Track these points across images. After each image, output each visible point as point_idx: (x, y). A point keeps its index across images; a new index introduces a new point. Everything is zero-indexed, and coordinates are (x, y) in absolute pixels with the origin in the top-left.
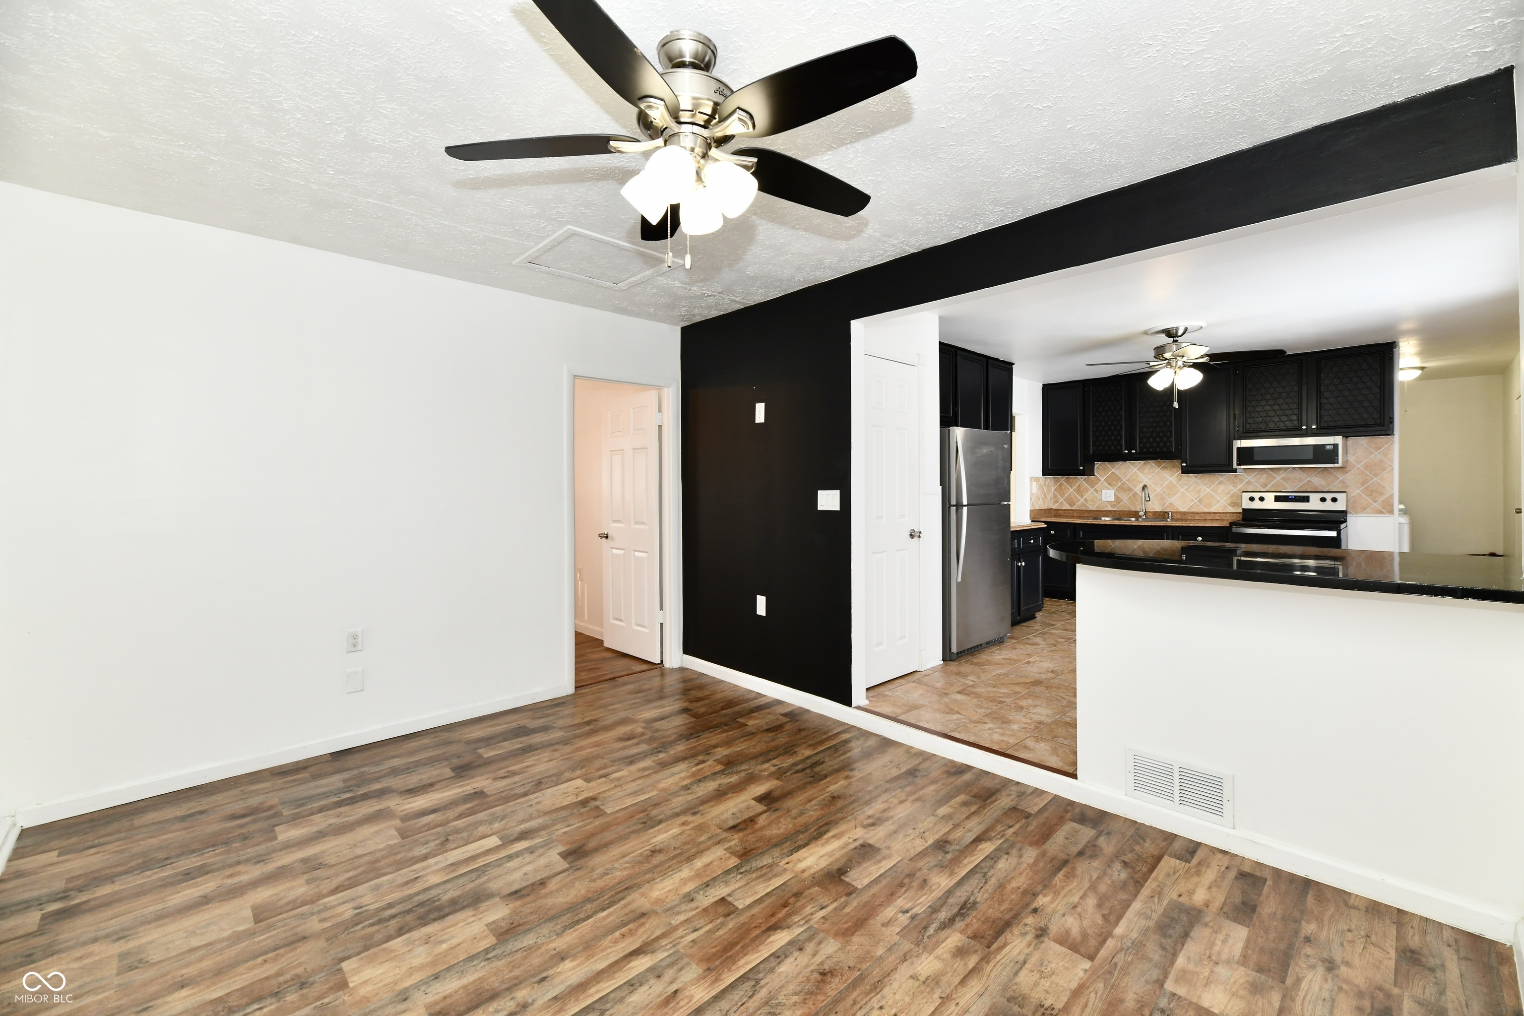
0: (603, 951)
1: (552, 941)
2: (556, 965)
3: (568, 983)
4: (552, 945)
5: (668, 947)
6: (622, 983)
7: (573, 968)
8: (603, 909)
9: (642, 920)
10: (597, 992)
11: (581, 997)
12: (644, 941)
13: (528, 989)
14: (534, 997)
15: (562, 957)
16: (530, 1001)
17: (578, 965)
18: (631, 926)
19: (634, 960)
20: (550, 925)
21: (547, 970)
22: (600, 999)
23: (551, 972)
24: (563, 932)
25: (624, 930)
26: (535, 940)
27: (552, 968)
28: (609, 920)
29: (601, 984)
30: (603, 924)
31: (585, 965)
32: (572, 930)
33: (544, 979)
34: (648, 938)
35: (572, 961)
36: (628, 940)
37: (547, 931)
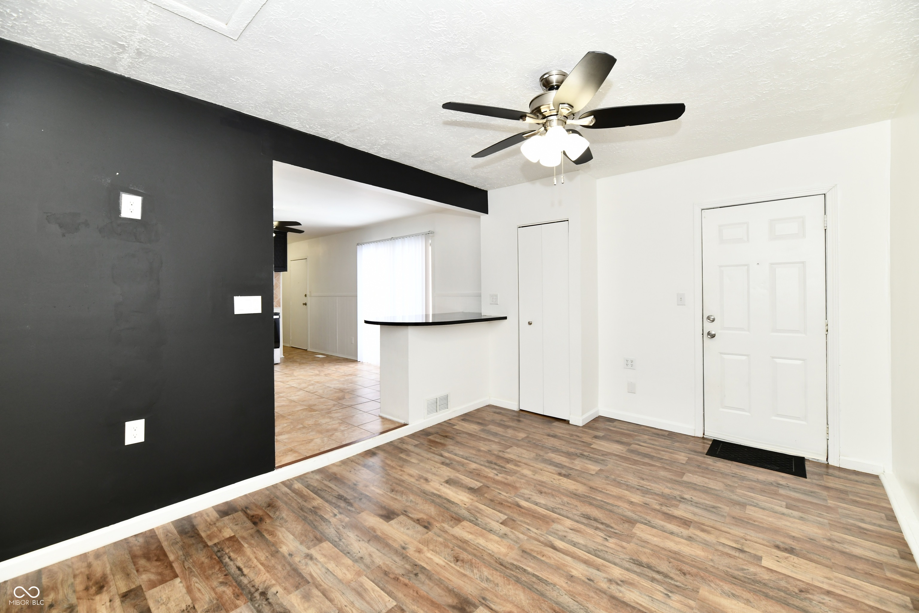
0: (558, 561)
1: (561, 587)
2: (578, 578)
3: (586, 568)
4: (564, 585)
5: (545, 537)
6: (575, 548)
7: (576, 569)
8: (525, 570)
9: (528, 551)
10: (586, 555)
11: (592, 560)
12: (544, 547)
13: (599, 584)
14: (603, 579)
15: (570, 578)
16: (606, 580)
17: (573, 568)
18: (535, 554)
19: (559, 547)
20: (548, 593)
21: (583, 581)
22: (589, 553)
23: (584, 578)
24: (552, 584)
25: (539, 557)
26: (564, 596)
27: (580, 579)
28: (533, 565)
29: (580, 555)
30: (537, 567)
31: (571, 565)
32: (548, 580)
33: (589, 579)
34: (541, 546)
35: (571, 571)
36: (546, 553)
37: (554, 592)
